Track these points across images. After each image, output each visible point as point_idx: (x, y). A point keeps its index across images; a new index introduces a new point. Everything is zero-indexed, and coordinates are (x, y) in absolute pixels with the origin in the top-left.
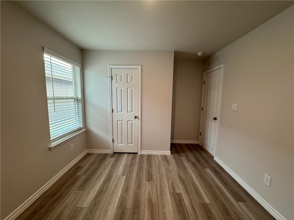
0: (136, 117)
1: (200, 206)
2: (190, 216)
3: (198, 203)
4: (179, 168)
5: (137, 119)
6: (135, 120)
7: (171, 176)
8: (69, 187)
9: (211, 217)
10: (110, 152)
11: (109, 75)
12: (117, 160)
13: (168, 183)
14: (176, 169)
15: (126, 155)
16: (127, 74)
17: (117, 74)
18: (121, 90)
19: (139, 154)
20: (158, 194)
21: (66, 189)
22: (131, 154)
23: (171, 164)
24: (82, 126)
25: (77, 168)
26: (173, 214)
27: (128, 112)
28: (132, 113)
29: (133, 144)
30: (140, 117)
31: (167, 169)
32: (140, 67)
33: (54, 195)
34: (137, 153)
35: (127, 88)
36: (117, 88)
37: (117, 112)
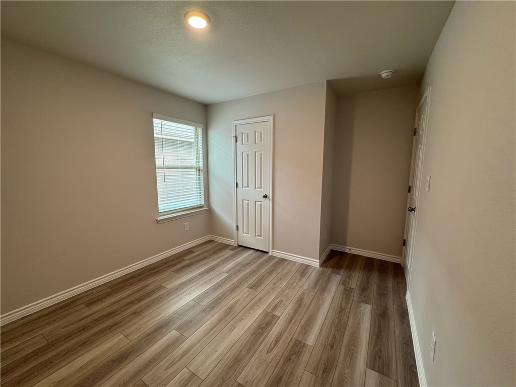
0: (265, 197)
1: (290, 341)
2: (263, 344)
3: (292, 338)
4: (314, 287)
5: (267, 199)
6: (265, 200)
7: (288, 293)
8: (168, 267)
9: (292, 361)
10: (233, 243)
11: (233, 134)
12: (236, 254)
13: (274, 299)
14: (305, 287)
15: (252, 251)
16: (255, 131)
17: (242, 133)
18: (248, 155)
19: (270, 254)
20: (248, 306)
21: (166, 267)
22: (259, 252)
23: (304, 280)
24: (203, 203)
25: (189, 251)
26: (243, 332)
27: (255, 188)
28: (260, 190)
29: (262, 238)
30: (271, 198)
31: (291, 283)
32: (271, 118)
33: (154, 269)
34: (268, 253)
35: (255, 152)
36: (242, 153)
37: (243, 188)
